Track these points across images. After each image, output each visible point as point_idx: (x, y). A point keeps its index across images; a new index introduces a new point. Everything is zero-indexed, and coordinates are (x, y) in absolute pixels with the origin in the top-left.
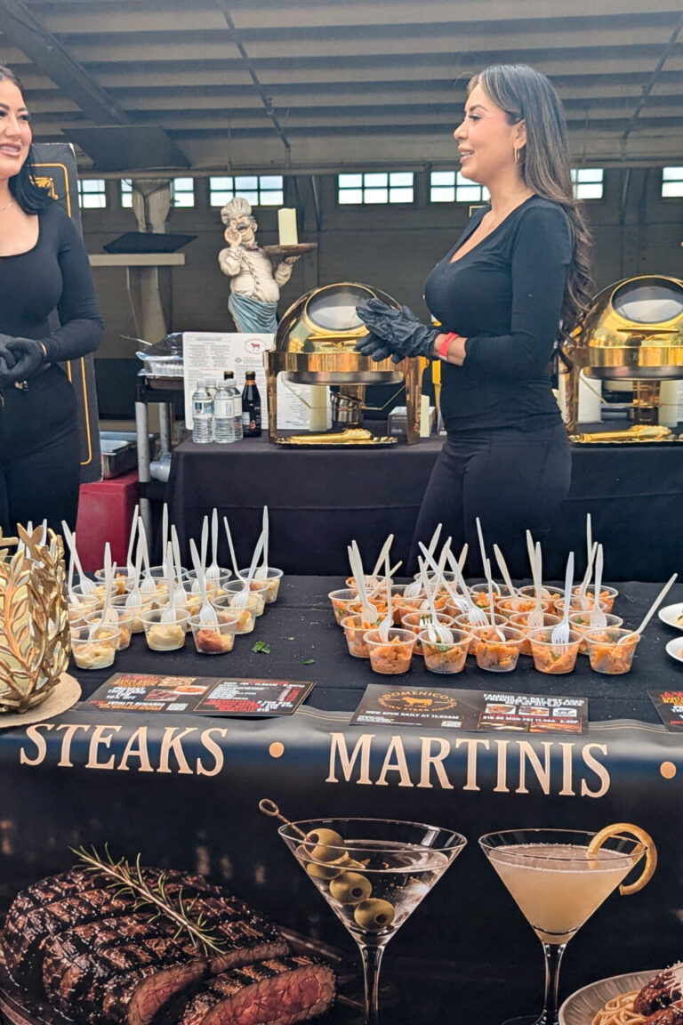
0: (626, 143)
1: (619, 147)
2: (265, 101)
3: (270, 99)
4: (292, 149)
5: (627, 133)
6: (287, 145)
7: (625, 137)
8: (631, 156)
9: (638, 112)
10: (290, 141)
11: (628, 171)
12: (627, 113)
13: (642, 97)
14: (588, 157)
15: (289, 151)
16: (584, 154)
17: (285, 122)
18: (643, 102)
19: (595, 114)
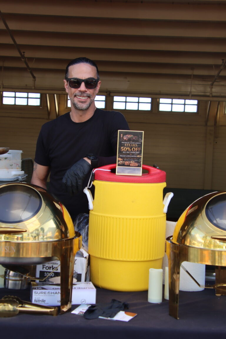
0: (212, 88)
1: (209, 89)
2: (21, 53)
3: (24, 52)
4: (37, 79)
5: (213, 83)
6: (34, 77)
7: (212, 85)
8: (214, 94)
9: (219, 73)
10: (35, 75)
11: (209, 102)
12: (214, 73)
13: (222, 65)
14: (192, 93)
15: (35, 80)
16: (191, 92)
17: (32, 65)
18: (222, 67)
19: (197, 72)
